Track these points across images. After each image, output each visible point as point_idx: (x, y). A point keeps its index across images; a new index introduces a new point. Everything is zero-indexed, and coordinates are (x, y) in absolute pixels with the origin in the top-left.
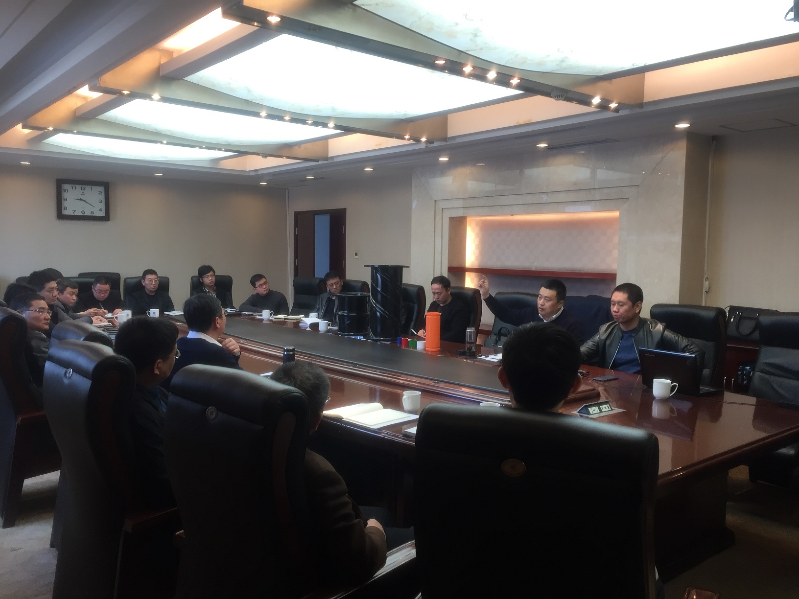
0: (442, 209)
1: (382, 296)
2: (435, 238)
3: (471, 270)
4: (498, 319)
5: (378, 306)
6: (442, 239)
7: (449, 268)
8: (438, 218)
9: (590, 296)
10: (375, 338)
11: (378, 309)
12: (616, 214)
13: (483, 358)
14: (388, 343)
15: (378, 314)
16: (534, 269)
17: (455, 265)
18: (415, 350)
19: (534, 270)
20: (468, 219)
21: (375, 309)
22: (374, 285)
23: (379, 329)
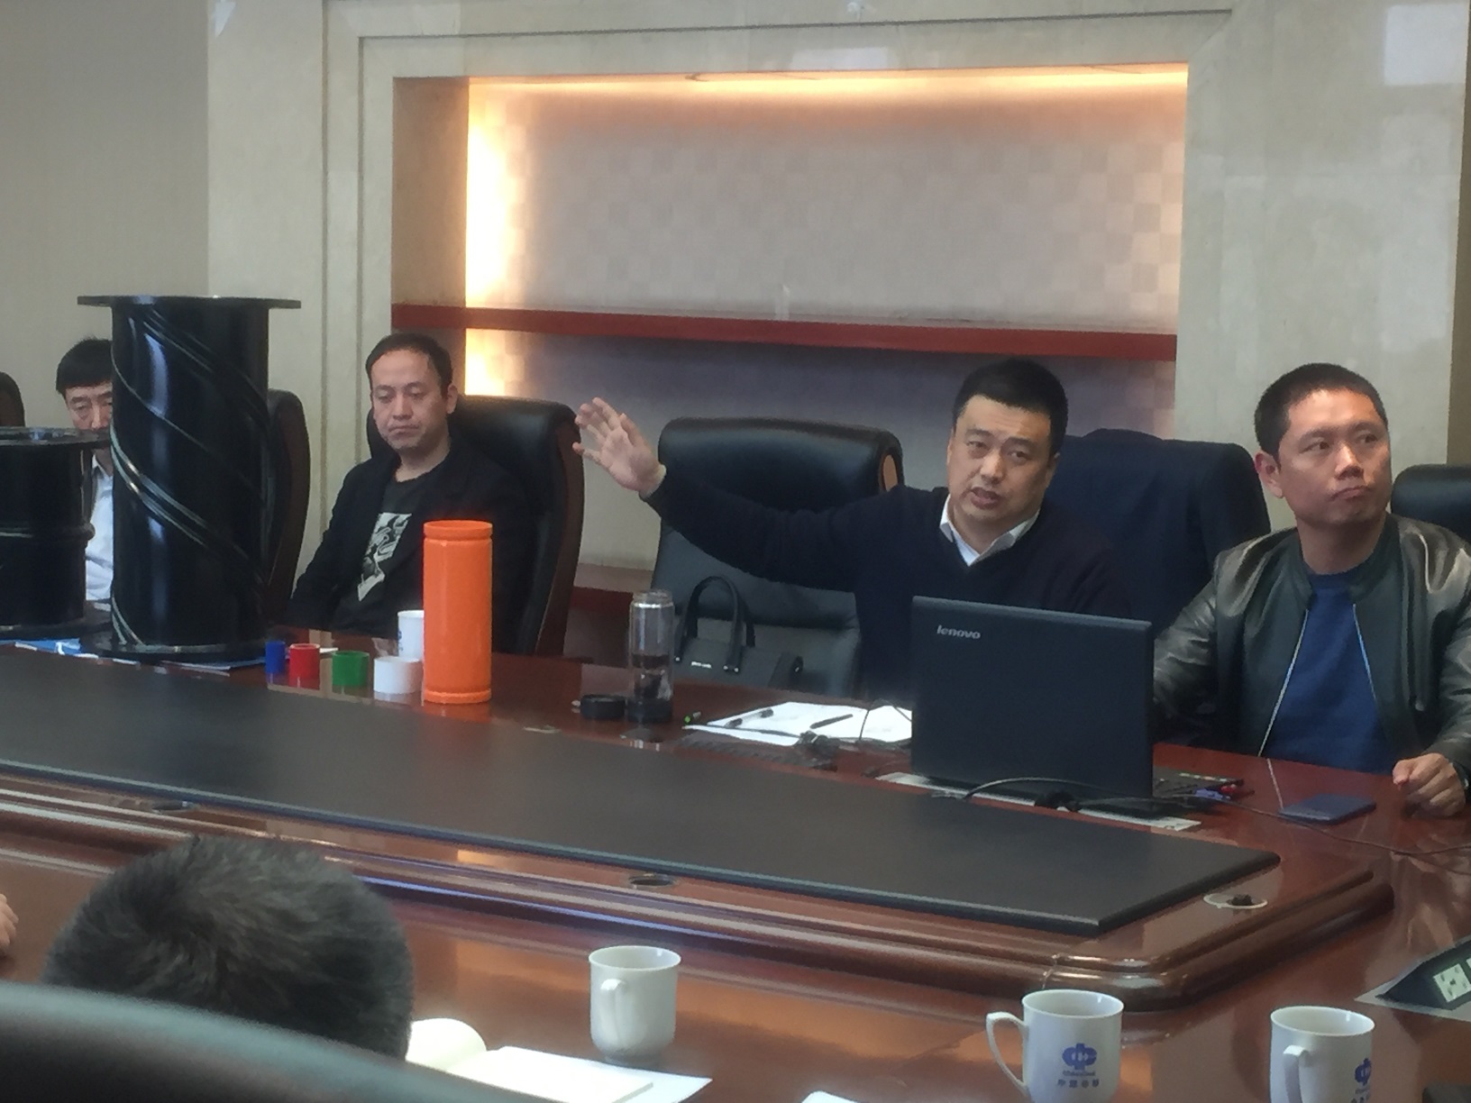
0: (361, 39)
1: (175, 443)
2: (325, 172)
3: (491, 319)
4: (677, 537)
5: (154, 488)
6: (361, 178)
7: (393, 306)
8: (342, 81)
9: (1101, 433)
10: (142, 647)
11: (153, 507)
12: (1175, 78)
13: (719, 727)
14: (220, 669)
15: (156, 528)
16: (782, 314)
17: (422, 295)
18: (366, 701)
19: (786, 318)
20: (476, 89)
21: (139, 501)
22: (132, 391)
23: (160, 604)
